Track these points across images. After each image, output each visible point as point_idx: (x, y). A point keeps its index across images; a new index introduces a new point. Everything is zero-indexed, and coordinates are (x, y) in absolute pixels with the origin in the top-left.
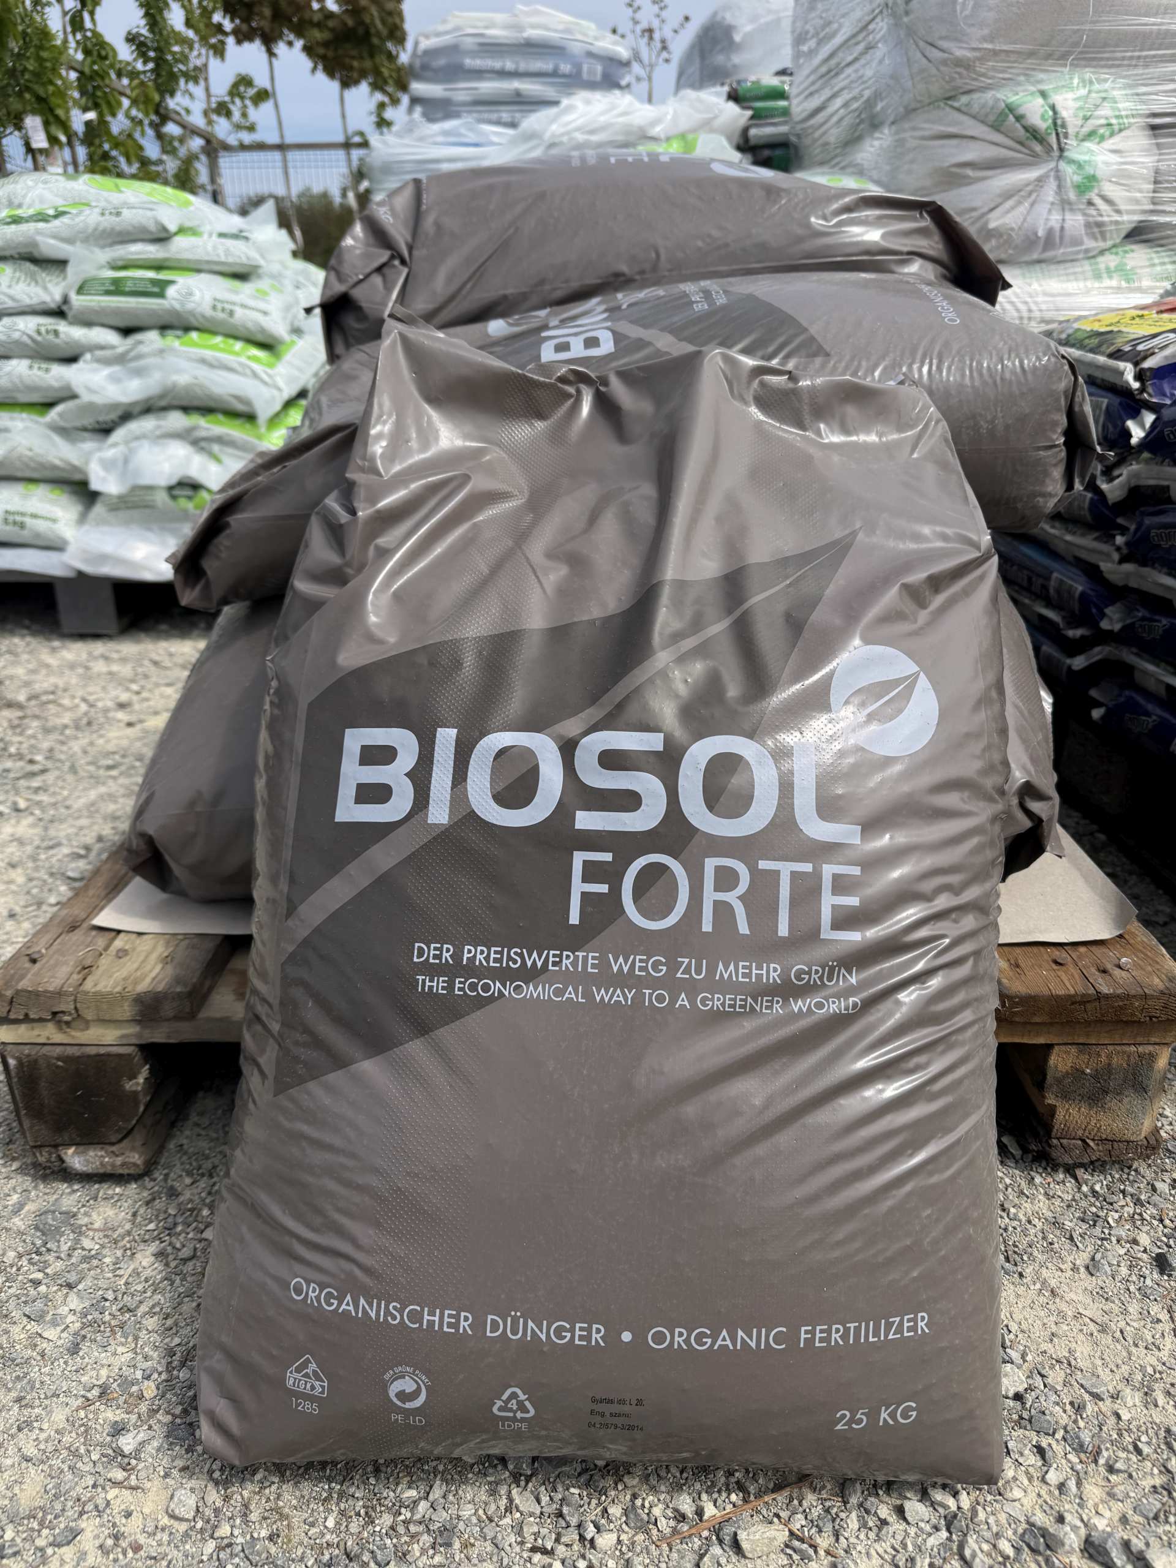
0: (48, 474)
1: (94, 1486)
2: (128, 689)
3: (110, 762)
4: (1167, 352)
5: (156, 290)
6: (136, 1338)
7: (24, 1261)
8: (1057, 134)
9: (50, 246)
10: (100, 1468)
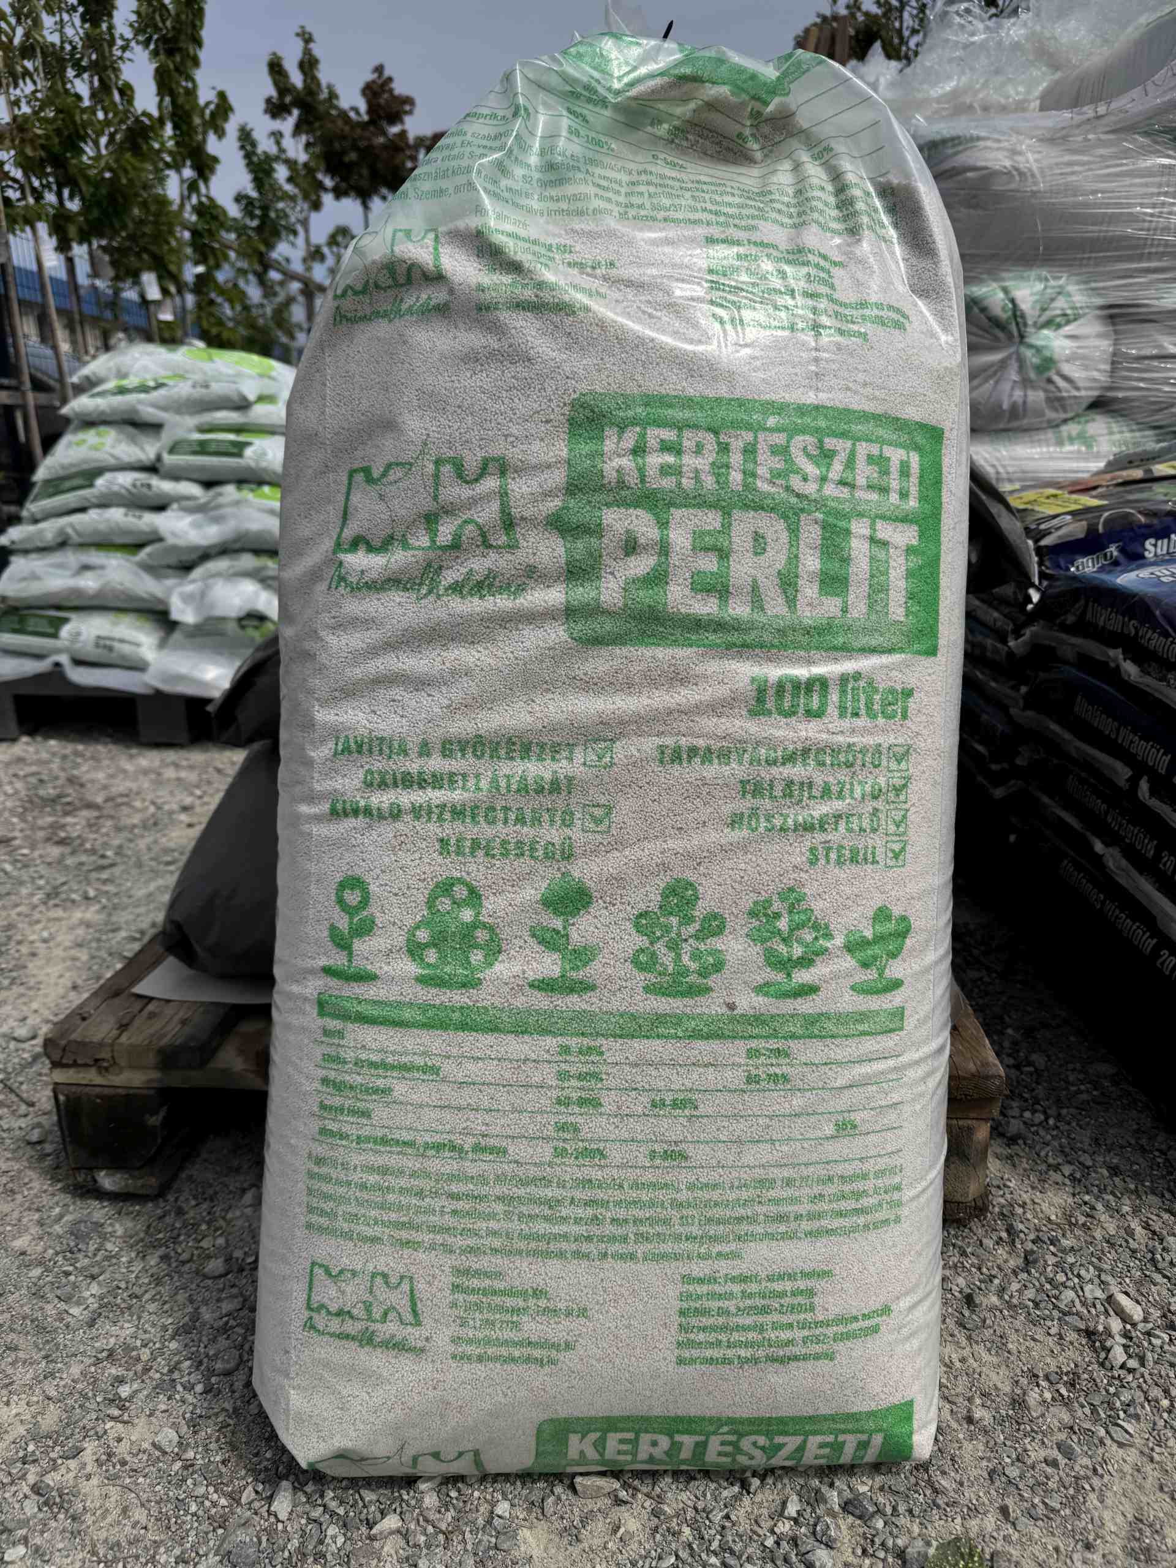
0: (135, 605)
1: (97, 1419)
2: (192, 794)
3: (169, 859)
4: (1061, 532)
5: (235, 450)
6: (139, 1318)
7: (60, 1258)
8: (1017, 324)
9: (149, 413)
10: (102, 1407)
